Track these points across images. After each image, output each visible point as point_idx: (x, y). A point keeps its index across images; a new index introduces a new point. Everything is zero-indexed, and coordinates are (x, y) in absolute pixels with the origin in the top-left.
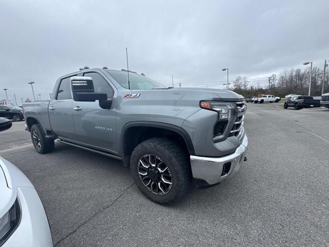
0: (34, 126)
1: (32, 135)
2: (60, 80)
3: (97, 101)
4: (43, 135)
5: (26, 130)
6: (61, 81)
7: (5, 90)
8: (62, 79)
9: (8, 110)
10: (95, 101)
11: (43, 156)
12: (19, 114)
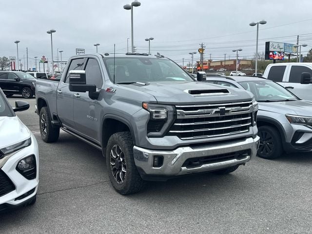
0: (43, 109)
1: (41, 118)
2: (70, 60)
3: (87, 92)
4: (50, 120)
5: (36, 112)
6: (71, 62)
7: (17, 42)
8: (72, 60)
9: (18, 80)
10: (85, 92)
11: (47, 145)
12: (29, 87)
